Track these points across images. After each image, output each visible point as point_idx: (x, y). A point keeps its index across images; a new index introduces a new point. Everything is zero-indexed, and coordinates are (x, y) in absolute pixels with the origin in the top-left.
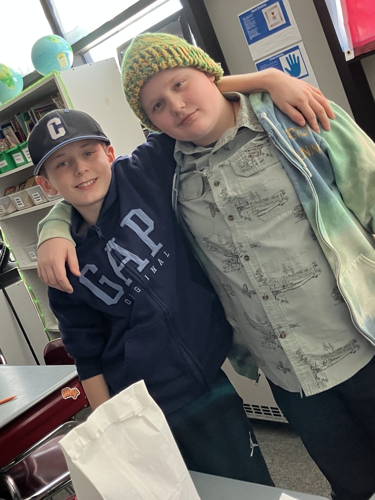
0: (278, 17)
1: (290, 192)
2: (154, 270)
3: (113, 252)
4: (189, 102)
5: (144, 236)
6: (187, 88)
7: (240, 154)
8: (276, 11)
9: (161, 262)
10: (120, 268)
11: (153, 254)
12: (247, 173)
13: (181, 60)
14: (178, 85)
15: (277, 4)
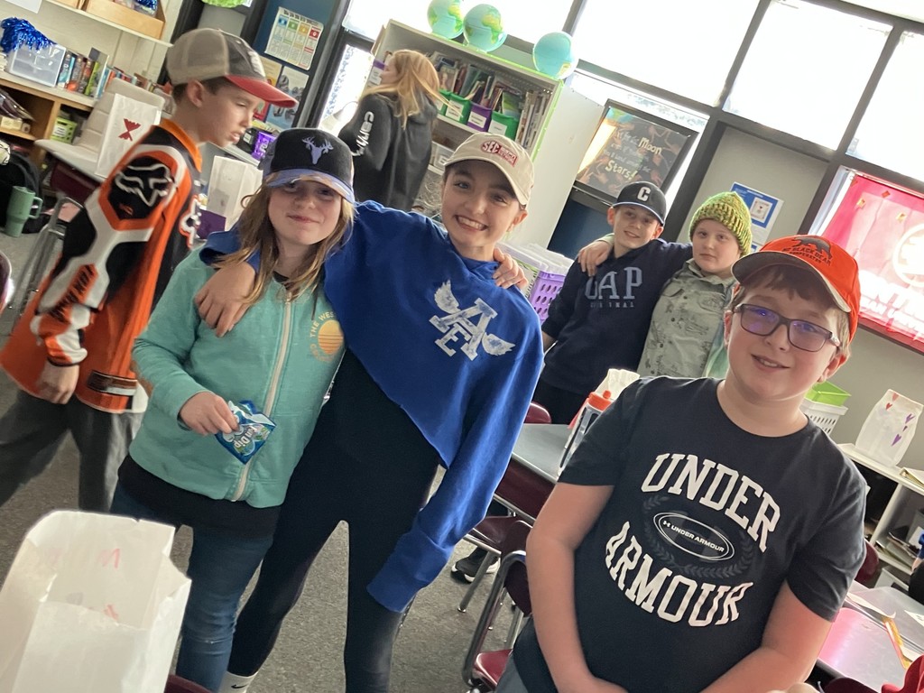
0: (762, 214)
1: (712, 332)
2: (618, 305)
3: (609, 277)
4: (715, 249)
5: (629, 285)
6: (722, 243)
7: (708, 294)
8: (765, 207)
9: (625, 305)
10: (604, 287)
11: (625, 298)
12: (703, 306)
13: (735, 229)
14: (722, 237)
15: (771, 205)
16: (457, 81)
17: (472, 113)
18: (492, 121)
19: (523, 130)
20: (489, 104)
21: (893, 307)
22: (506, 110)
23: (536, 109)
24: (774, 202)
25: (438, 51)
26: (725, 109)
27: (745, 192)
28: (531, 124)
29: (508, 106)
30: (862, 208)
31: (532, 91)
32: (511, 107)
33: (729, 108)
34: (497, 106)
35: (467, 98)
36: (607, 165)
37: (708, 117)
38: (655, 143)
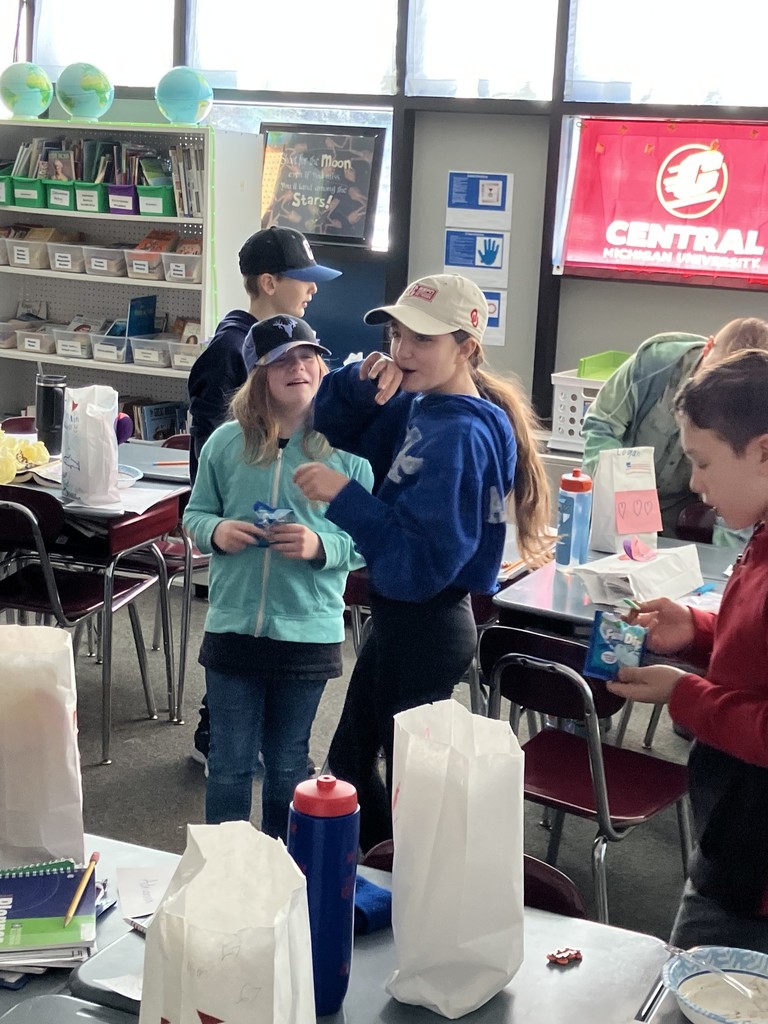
8: (494, 188)
15: (500, 183)
16: (76, 164)
17: (111, 197)
18: (140, 198)
19: (181, 195)
20: (127, 178)
21: (679, 250)
22: (152, 180)
23: (186, 166)
24: (504, 179)
25: (37, 137)
26: (408, 93)
27: (466, 179)
28: (188, 185)
29: (152, 173)
30: (604, 153)
31: (174, 148)
32: (157, 174)
33: (411, 91)
34: (139, 178)
35: (98, 181)
36: (293, 200)
37: (392, 109)
38: (341, 156)
